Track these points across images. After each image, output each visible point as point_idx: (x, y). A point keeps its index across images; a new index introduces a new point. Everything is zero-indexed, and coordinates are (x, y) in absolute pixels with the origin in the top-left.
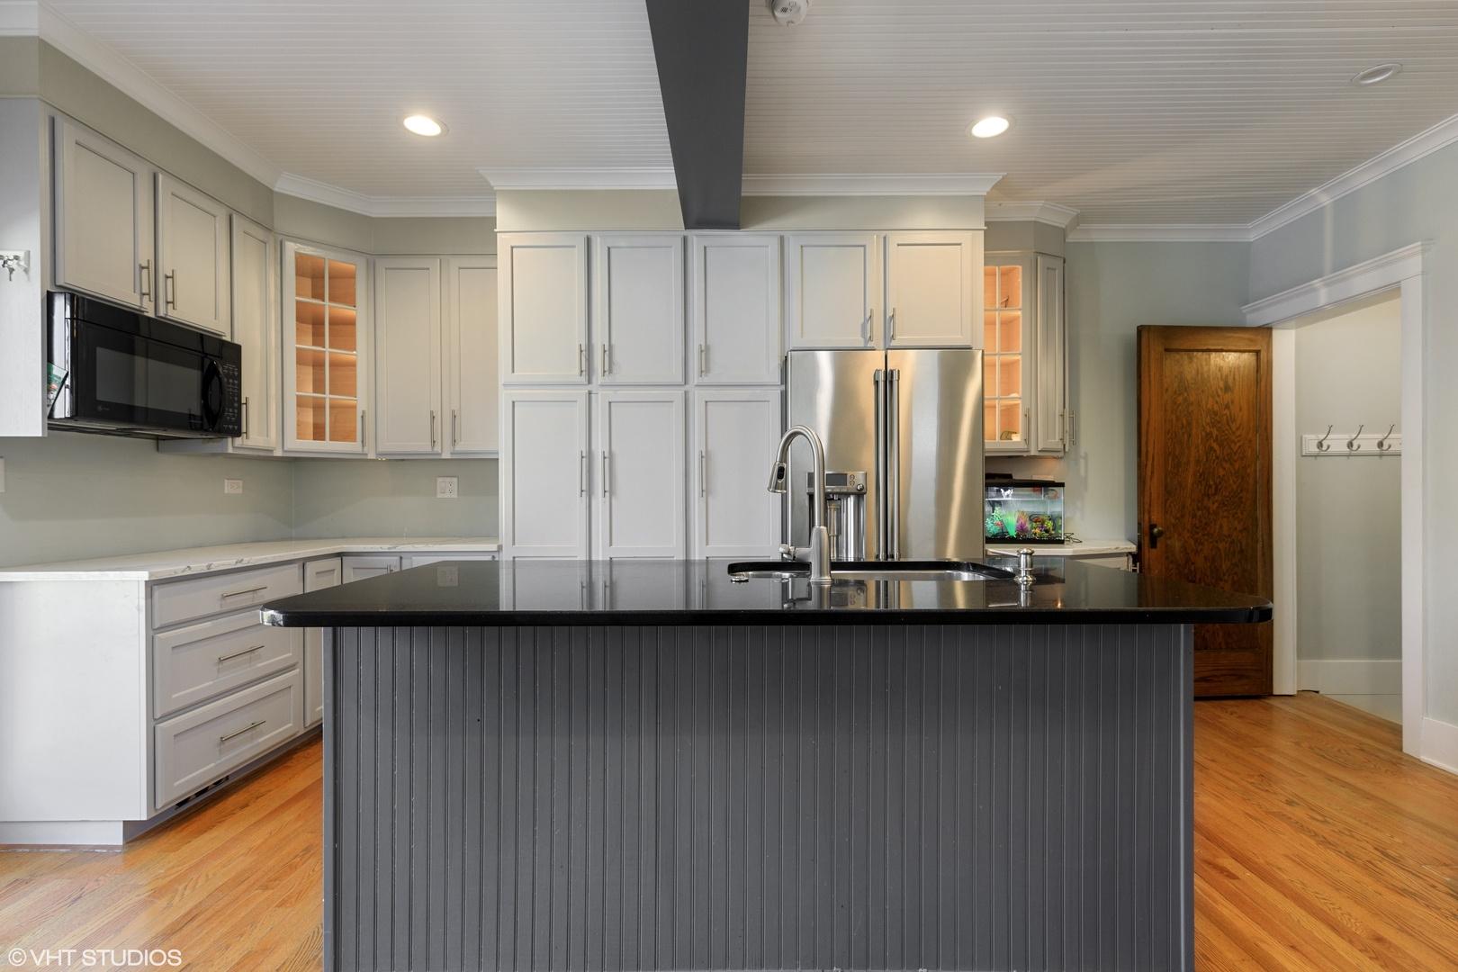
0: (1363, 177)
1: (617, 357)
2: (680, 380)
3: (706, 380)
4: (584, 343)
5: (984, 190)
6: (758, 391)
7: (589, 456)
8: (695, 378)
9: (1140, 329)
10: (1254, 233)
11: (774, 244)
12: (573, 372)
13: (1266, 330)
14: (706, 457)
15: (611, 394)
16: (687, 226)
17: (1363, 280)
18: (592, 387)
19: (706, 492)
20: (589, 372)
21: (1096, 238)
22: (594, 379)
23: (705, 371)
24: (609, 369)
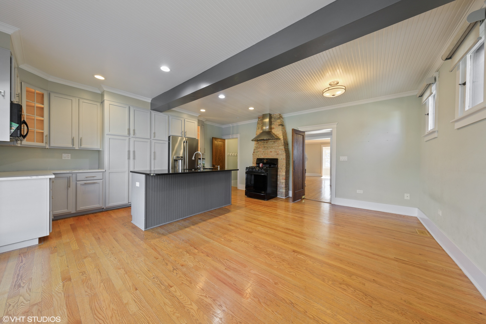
0: (235, 125)
1: (136, 132)
2: (149, 138)
3: (155, 139)
4: (128, 128)
5: (198, 116)
6: (164, 142)
7: (129, 151)
8: (153, 138)
9: (213, 138)
10: (223, 127)
11: (167, 116)
12: (126, 133)
13: (225, 140)
14: (155, 153)
15: (134, 139)
16: (151, 110)
17: (235, 136)
18: (130, 137)
19: (155, 159)
20: (129, 134)
21: (207, 123)
22: (130, 136)
23: (154, 137)
24: (134, 134)
